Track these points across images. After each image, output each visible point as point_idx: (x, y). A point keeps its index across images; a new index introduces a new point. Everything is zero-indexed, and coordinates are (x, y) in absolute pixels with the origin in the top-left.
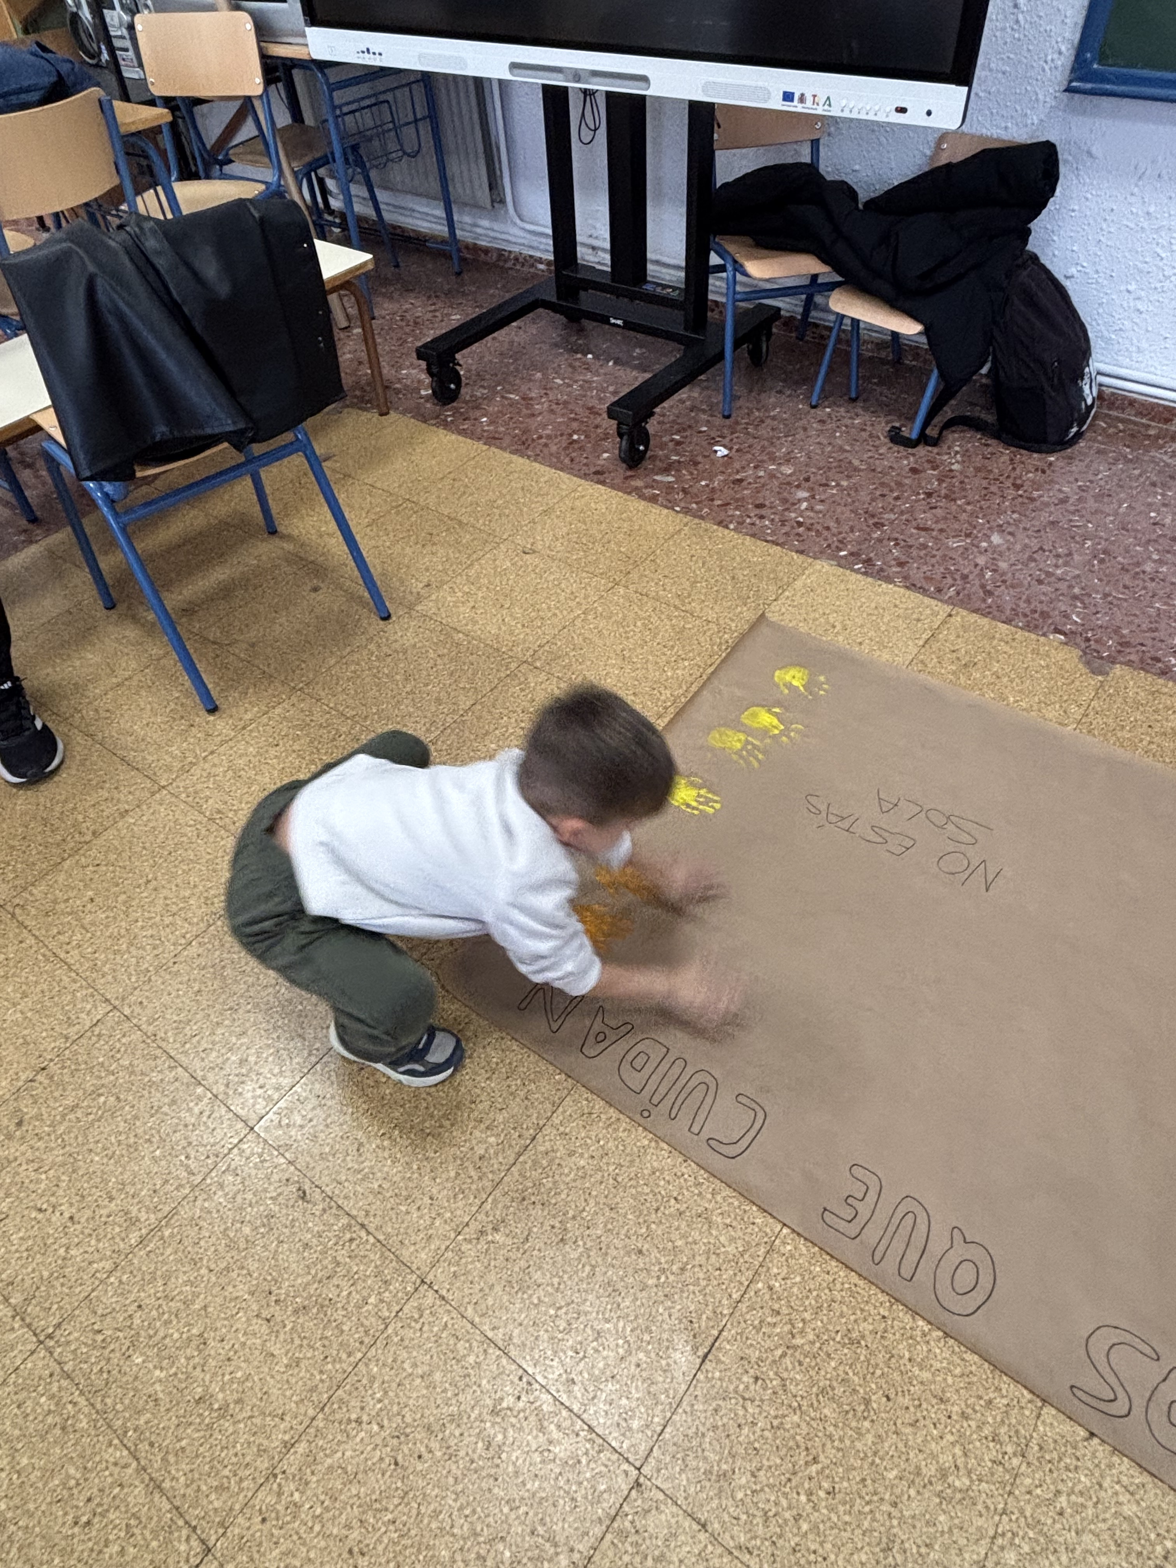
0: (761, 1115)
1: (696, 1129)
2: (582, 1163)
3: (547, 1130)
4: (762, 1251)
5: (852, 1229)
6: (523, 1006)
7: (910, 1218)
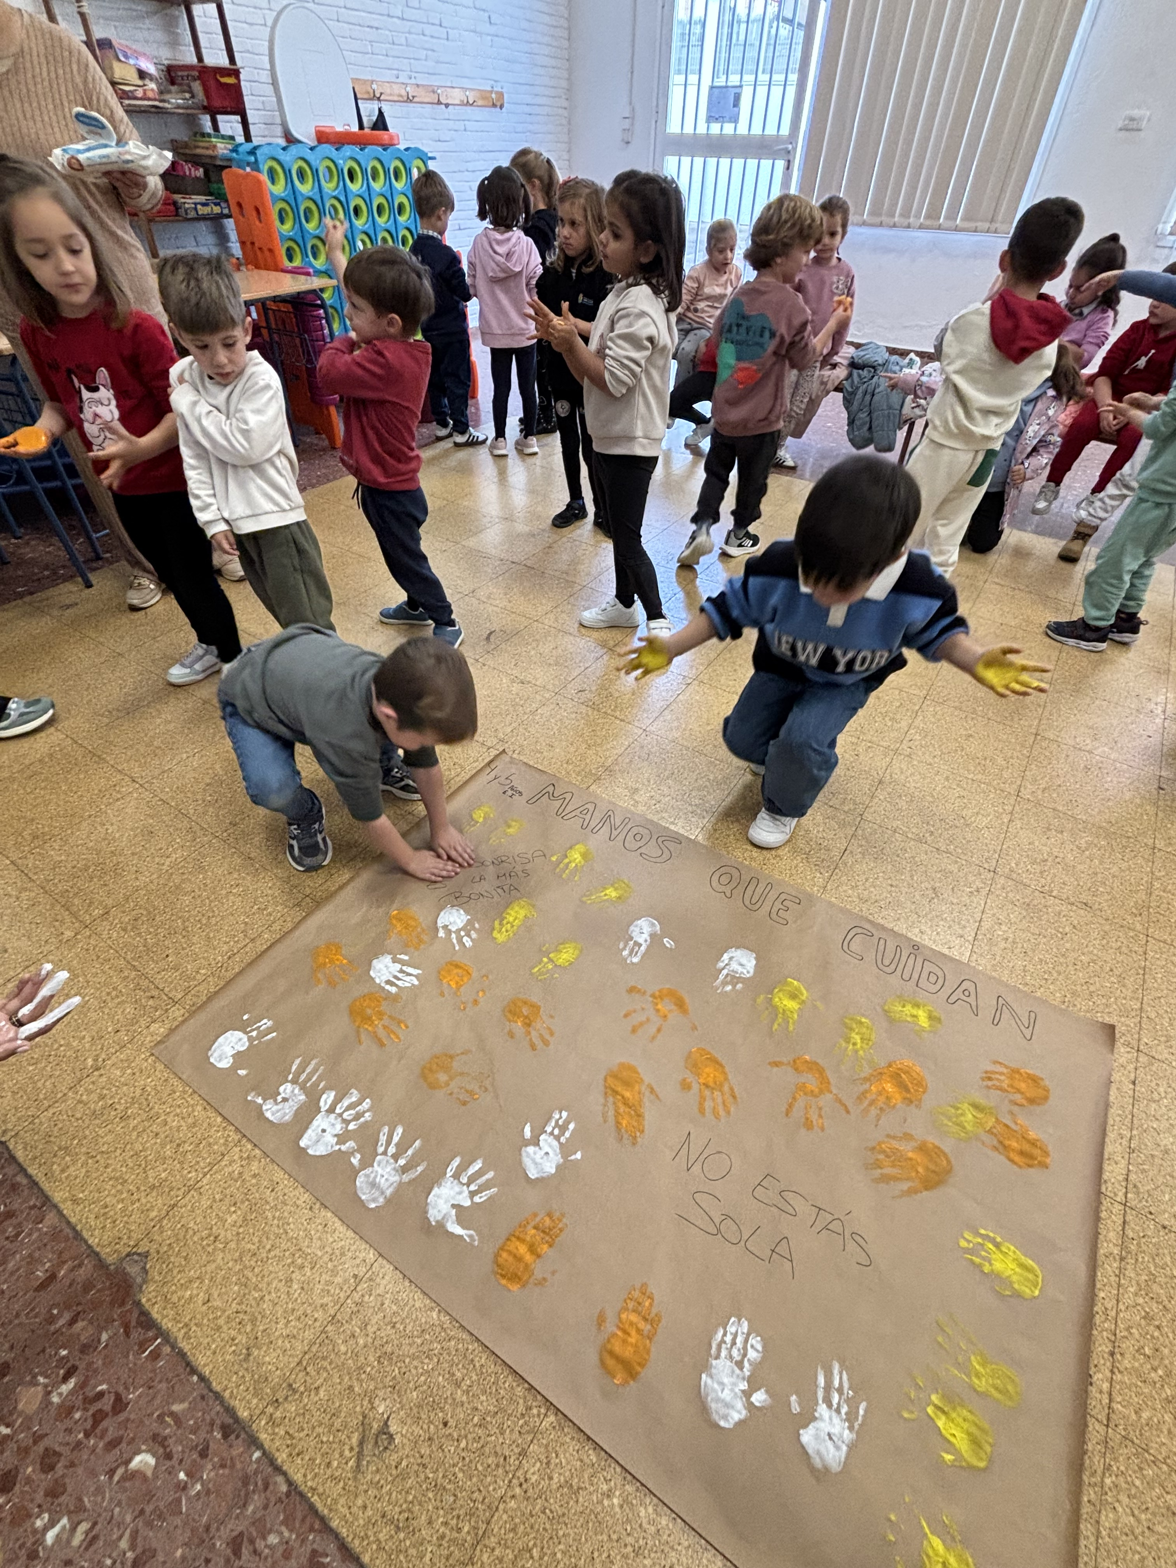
0: (845, 948)
1: (882, 942)
2: (942, 923)
3: (971, 938)
4: (829, 887)
5: (783, 897)
6: (1033, 1015)
7: (753, 901)
